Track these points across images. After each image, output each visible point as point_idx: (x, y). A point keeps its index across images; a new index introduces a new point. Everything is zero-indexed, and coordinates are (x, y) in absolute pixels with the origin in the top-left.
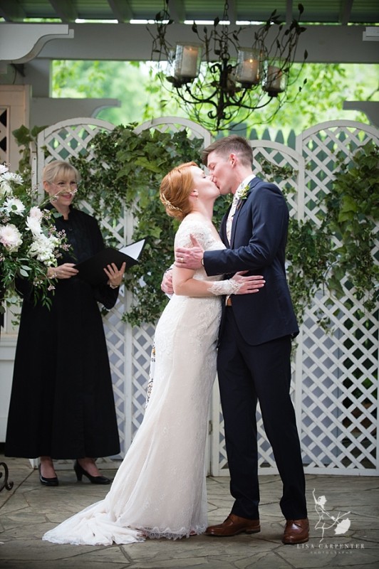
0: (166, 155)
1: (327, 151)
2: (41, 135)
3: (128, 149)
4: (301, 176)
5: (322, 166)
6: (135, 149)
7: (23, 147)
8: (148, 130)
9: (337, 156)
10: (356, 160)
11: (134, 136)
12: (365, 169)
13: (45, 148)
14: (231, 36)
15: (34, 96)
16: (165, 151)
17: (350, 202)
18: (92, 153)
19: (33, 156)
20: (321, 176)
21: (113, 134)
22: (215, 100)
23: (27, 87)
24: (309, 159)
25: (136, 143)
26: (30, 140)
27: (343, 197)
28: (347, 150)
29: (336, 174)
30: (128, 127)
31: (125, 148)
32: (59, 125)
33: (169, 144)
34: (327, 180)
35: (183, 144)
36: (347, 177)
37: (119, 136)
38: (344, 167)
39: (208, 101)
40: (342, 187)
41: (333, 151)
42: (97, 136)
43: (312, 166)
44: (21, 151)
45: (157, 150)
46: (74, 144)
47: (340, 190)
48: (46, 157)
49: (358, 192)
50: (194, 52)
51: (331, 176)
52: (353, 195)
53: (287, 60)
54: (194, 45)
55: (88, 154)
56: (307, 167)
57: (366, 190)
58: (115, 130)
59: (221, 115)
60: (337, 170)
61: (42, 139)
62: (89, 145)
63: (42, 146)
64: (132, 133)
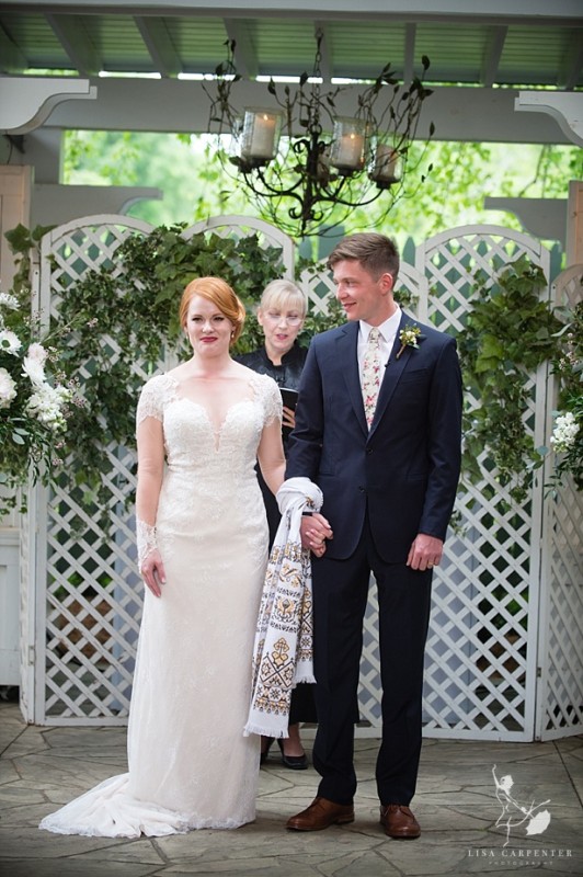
0: (227, 270)
1: (461, 269)
2: (46, 239)
3: (172, 261)
4: (423, 305)
5: (453, 291)
6: (183, 262)
7: (20, 256)
8: (202, 234)
9: (476, 277)
10: (503, 282)
11: (182, 242)
12: (516, 295)
13: (52, 257)
14: (324, 100)
15: (37, 182)
16: (225, 265)
17: (493, 344)
18: (120, 266)
19: (34, 269)
20: (452, 305)
21: (151, 239)
22: (300, 191)
23: (27, 168)
24: (434, 280)
25: (183, 252)
26: (30, 245)
27: (483, 336)
28: (488, 266)
29: (473, 303)
30: (172, 229)
31: (168, 259)
32: (72, 225)
33: (231, 255)
34: (460, 312)
35: (253, 255)
36: (490, 308)
37: (159, 242)
38: (484, 293)
39: (289, 193)
40: (481, 322)
41: (469, 269)
42: (127, 242)
43: (438, 291)
44: (17, 261)
45: (214, 263)
46: (94, 252)
47: (478, 326)
48: (53, 270)
49: (505, 329)
50: (271, 122)
51: (465, 306)
52: (497, 334)
53: (405, 136)
54: (270, 112)
55: (115, 267)
56: (432, 292)
57: (517, 327)
58: (154, 233)
59: (307, 215)
60: (475, 296)
61: (47, 245)
62: (116, 254)
63: (48, 254)
64: (178, 238)
